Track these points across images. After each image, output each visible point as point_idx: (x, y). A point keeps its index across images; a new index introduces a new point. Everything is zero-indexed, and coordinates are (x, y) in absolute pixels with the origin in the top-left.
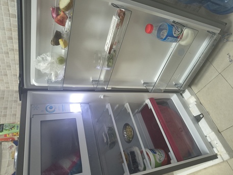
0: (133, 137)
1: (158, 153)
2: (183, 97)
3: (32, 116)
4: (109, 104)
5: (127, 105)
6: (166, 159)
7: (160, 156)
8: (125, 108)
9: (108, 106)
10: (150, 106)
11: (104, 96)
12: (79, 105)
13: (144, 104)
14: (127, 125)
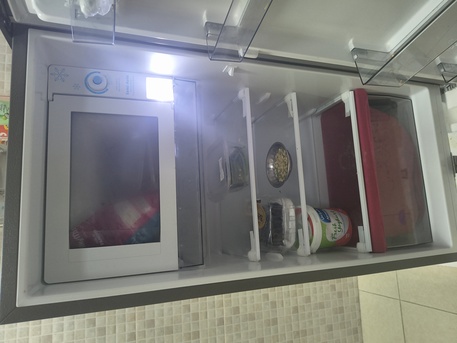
0: (286, 178)
1: (333, 221)
2: (444, 99)
3: (50, 97)
4: (247, 90)
5: (292, 99)
6: (348, 236)
7: (337, 228)
8: (286, 105)
9: (244, 94)
10: (351, 109)
11: (236, 70)
12: (170, 81)
13: (337, 100)
14: (278, 146)
